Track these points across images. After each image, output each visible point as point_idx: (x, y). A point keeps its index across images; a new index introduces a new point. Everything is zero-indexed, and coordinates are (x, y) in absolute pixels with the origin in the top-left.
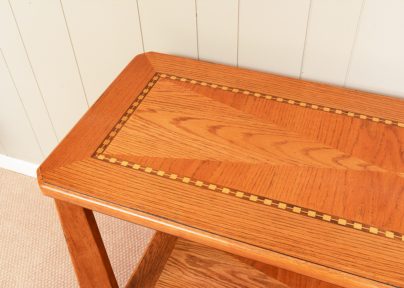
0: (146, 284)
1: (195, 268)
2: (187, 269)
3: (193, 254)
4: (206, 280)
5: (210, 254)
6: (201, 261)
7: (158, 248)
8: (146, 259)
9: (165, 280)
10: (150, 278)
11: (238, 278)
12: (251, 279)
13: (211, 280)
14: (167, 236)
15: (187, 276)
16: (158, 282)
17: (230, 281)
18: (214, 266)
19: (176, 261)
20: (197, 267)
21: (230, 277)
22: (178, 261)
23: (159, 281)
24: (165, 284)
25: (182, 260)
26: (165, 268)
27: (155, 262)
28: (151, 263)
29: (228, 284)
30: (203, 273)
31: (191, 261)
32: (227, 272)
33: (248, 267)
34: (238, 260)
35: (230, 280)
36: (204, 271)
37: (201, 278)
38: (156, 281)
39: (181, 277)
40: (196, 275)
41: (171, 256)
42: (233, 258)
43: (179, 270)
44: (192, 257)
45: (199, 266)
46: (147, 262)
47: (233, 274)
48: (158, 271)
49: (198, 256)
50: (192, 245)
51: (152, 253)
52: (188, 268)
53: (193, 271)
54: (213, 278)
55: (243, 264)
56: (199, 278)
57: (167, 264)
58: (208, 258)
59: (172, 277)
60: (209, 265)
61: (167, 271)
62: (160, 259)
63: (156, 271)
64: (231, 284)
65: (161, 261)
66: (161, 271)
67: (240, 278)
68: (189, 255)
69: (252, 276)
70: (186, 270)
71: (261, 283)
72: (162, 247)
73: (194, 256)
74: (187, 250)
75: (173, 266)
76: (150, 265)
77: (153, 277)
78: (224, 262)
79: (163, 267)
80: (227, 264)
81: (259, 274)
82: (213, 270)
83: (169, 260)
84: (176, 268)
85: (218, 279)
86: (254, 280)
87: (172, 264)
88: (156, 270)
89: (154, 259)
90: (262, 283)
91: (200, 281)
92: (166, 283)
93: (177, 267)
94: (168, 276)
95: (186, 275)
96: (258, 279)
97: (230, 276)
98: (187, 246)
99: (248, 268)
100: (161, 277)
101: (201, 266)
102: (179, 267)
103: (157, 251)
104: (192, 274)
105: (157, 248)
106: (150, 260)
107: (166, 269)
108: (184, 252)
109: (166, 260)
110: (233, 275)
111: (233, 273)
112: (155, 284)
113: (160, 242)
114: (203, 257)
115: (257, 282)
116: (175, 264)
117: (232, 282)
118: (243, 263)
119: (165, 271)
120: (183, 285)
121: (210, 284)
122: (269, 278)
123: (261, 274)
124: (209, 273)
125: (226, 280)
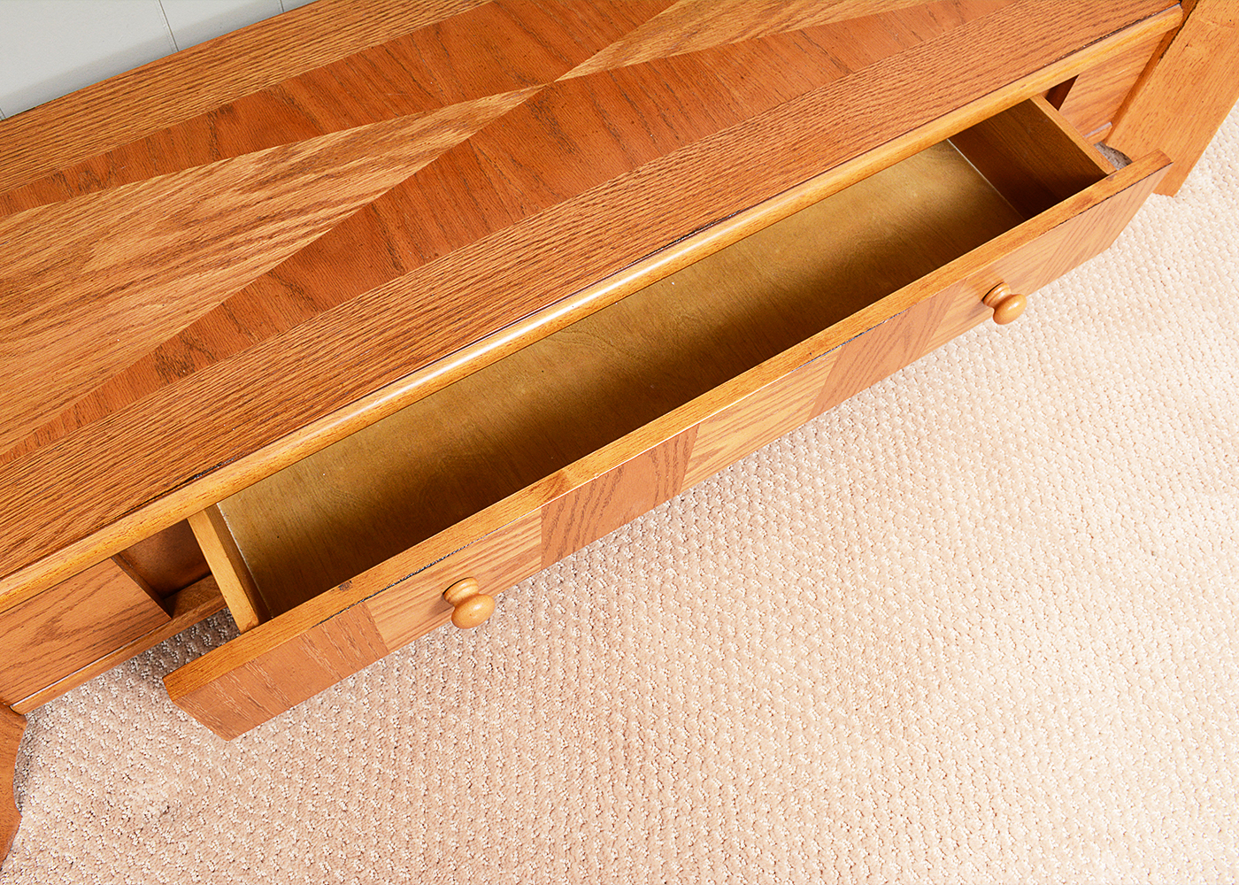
1: (39, 309)
2: (15, 334)
6: (37, 275)
11: (211, 219)
12: (251, 189)
13: (129, 294)
15: (36, 354)
17: (193, 245)
20: (43, 301)
29: (196, 258)
30: (83, 297)
32: (157, 234)
33: (210, 167)
35: (192, 243)
36: (79, 290)
42: (138, 185)
45: (46, 294)
47: (184, 223)
52: (13, 328)
53: (45, 322)
54: (132, 283)
60: (77, 263)
64: (205, 250)
67: (215, 216)
69: (247, 180)
71: (291, 175)
78: (119, 217)
80: (136, 214)
81: (260, 160)
82: (110, 260)
85: (153, 271)
86: (263, 184)
90: (294, 174)
91: (95, 327)
95: (30, 352)
96: (271, 173)
97: (178, 234)
99: (211, 172)
101: (54, 288)
104: (49, 331)
110: (187, 225)
111: (181, 220)
114: (31, 262)
115: (278, 183)
117: (205, 244)
118: (182, 174)
120: (53, 386)
121: (140, 305)
122: (300, 145)
123: (267, 157)
124: (101, 285)
125: (177, 254)
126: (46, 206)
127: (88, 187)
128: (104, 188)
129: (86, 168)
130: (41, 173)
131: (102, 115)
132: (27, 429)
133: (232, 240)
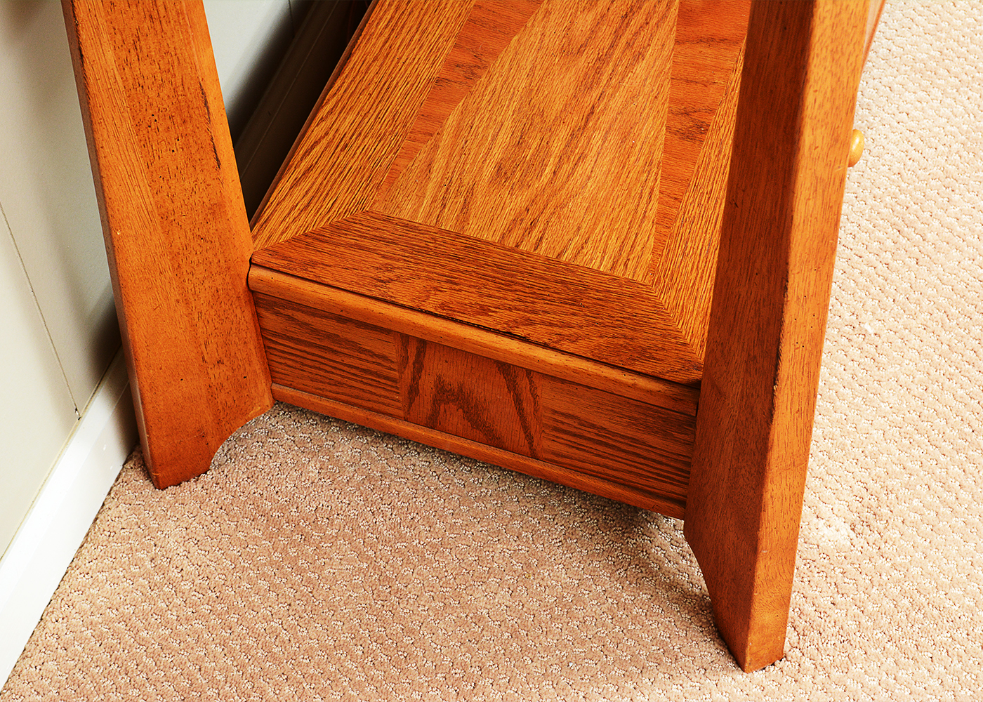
0: (629, 310)
1: (552, 161)
2: (558, 184)
3: (489, 170)
4: (604, 127)
5: (490, 118)
6: (519, 144)
7: (458, 287)
8: (515, 321)
9: (610, 251)
10: (600, 300)
11: (591, 38)
12: (592, 5)
13: (603, 111)
14: (398, 260)
15: (589, 184)
16: (619, 272)
17: (602, 60)
18: (542, 105)
19: (522, 220)
20: (548, 155)
21: (589, 60)
22: (520, 214)
23: (613, 268)
24: (627, 248)
25: (519, 201)
26: (551, 255)
27: (527, 290)
28: (533, 302)
29: (616, 66)
30: (572, 135)
31: (518, 175)
32: (568, 69)
33: (543, 9)
34: (516, 38)
35: (599, 59)
36: (563, 133)
37: (594, 142)
38: (615, 279)
39: (594, 199)
40: (582, 157)
41: (497, 238)
42: (508, 51)
43: (562, 208)
44: (501, 172)
45: (543, 150)
46: (529, 319)
47: (575, 51)
48: (568, 278)
49: (497, 154)
50: (444, 174)
51: (482, 307)
52: (551, 181)
53: (567, 167)
54: (593, 107)
55: (533, 24)
56: (595, 148)
57: (535, 250)
58: (508, 123)
59: (594, 229)
60: (537, 120)
61: (566, 248)
62: (513, 276)
63: (571, 284)
64: (615, 57)
65: (521, 272)
66: (570, 268)
67: (592, 35)
68: (492, 182)
70: (562, 188)
72: (453, 274)
73: (499, 168)
74: (471, 191)
75: (545, 230)
76: (540, 305)
77: (597, 291)
78: (524, 76)
79: (550, 263)
80: (534, 67)
82: (558, 106)
83: (517, 246)
84: (553, 219)
85: (598, 91)
87: (536, 233)
88: (562, 282)
89: (511, 296)
91: (606, 144)
92: (622, 247)
93: (550, 218)
94: (589, 243)
95: (584, 186)
98: (447, 189)
99: (549, 12)
100: (597, 264)
101: (544, 143)
102: (548, 212)
103: (475, 287)
104: (580, 168)
105: (459, 290)
106: (519, 310)
107: (558, 250)
108: (479, 199)
109: (517, 256)
110: (581, 52)
111: (570, 51)
112: (629, 281)
113: (430, 283)
114: (504, 138)
116: (533, 224)
117: (609, 55)
118: (529, 25)
119: (569, 251)
120: (630, 193)
121: (618, 114)
124: (575, 119)
125: (598, 71)
126: (461, 104)
127: (473, 74)
128: (485, 67)
129: (452, 65)
130: (425, 87)
131: (412, 27)
132: (647, 225)
133: (623, 40)
